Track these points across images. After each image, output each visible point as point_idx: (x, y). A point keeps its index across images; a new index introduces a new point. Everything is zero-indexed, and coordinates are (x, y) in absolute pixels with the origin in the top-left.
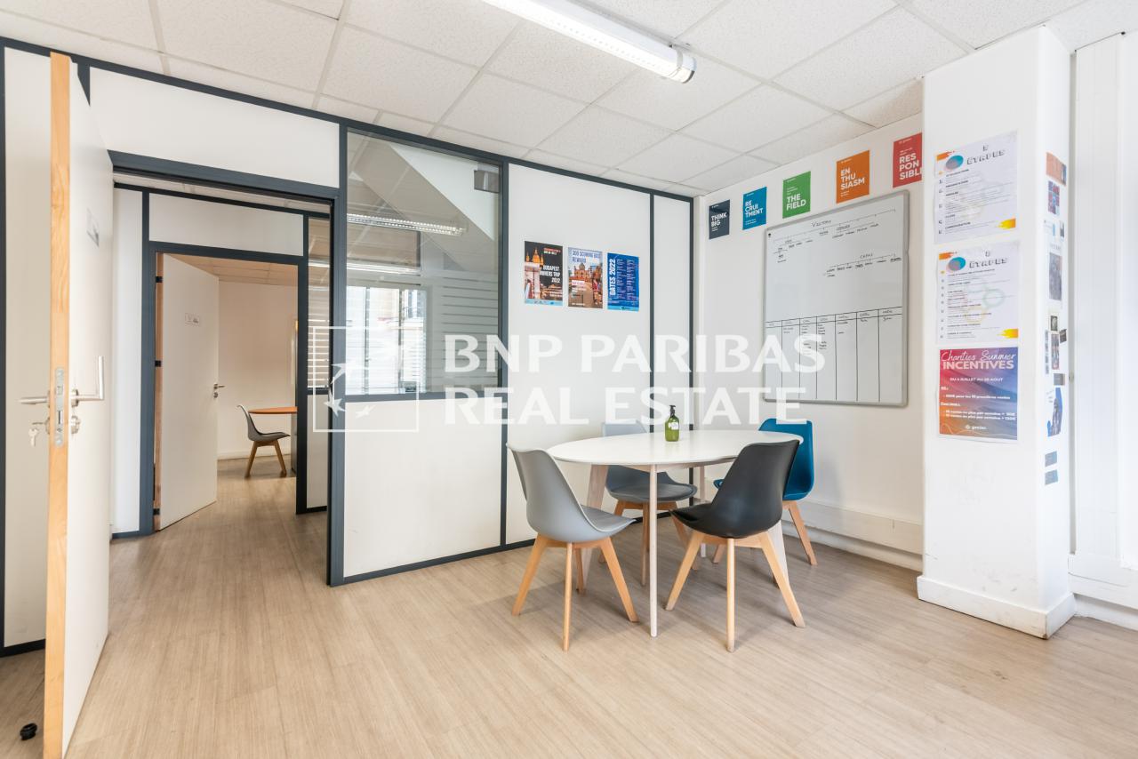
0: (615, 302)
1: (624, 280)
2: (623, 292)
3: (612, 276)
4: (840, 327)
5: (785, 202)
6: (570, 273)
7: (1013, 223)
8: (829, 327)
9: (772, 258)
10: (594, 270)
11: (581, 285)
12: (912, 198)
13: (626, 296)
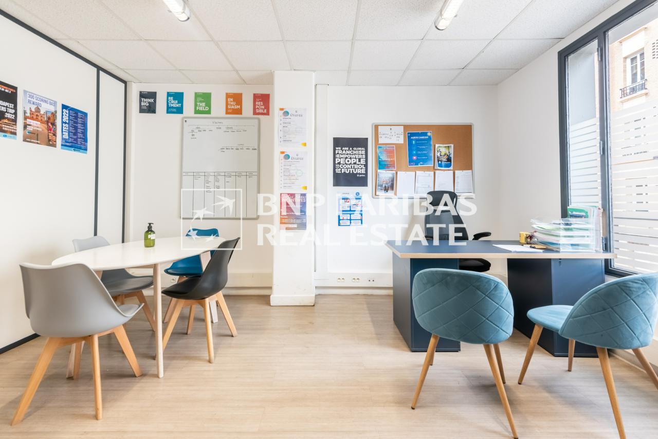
0: (68, 144)
1: (76, 128)
2: (75, 137)
3: (66, 123)
4: (227, 179)
5: (196, 105)
6: (25, 112)
7: (305, 144)
8: (221, 179)
9: (187, 136)
10: (49, 115)
11: (35, 125)
12: (261, 122)
13: (77, 141)
